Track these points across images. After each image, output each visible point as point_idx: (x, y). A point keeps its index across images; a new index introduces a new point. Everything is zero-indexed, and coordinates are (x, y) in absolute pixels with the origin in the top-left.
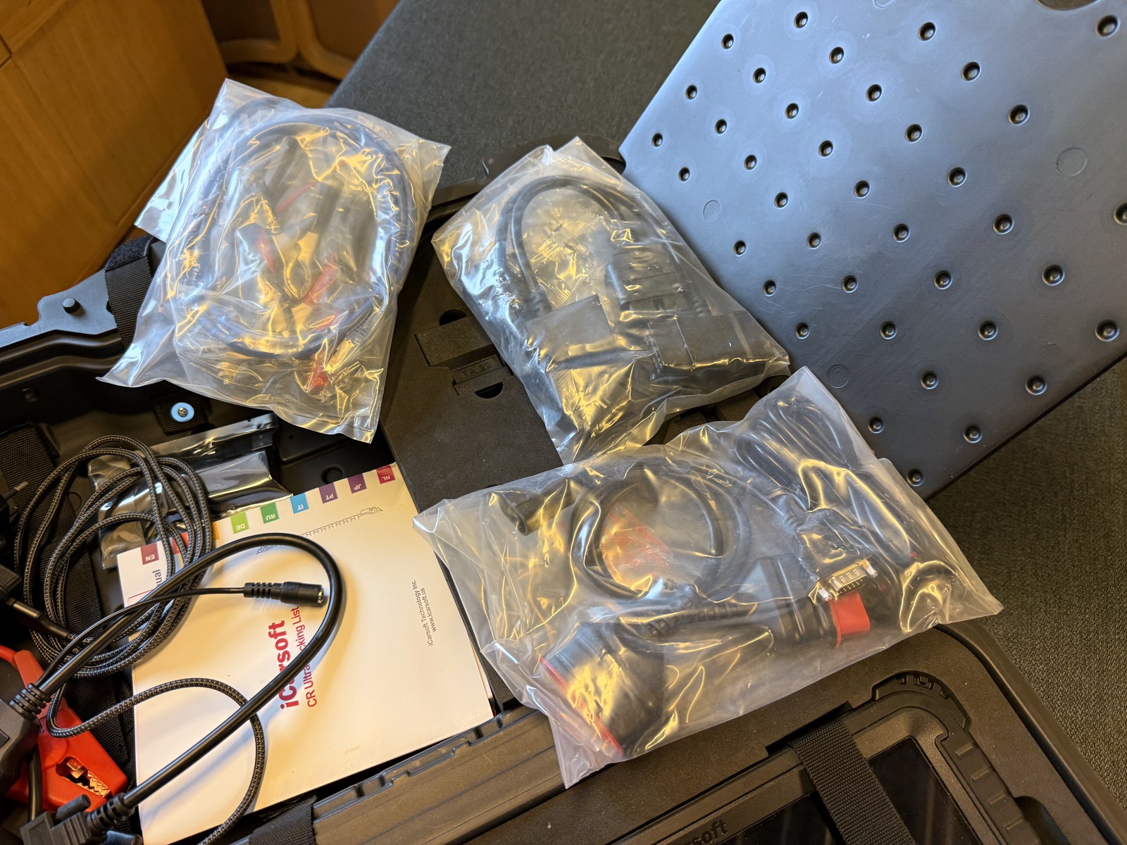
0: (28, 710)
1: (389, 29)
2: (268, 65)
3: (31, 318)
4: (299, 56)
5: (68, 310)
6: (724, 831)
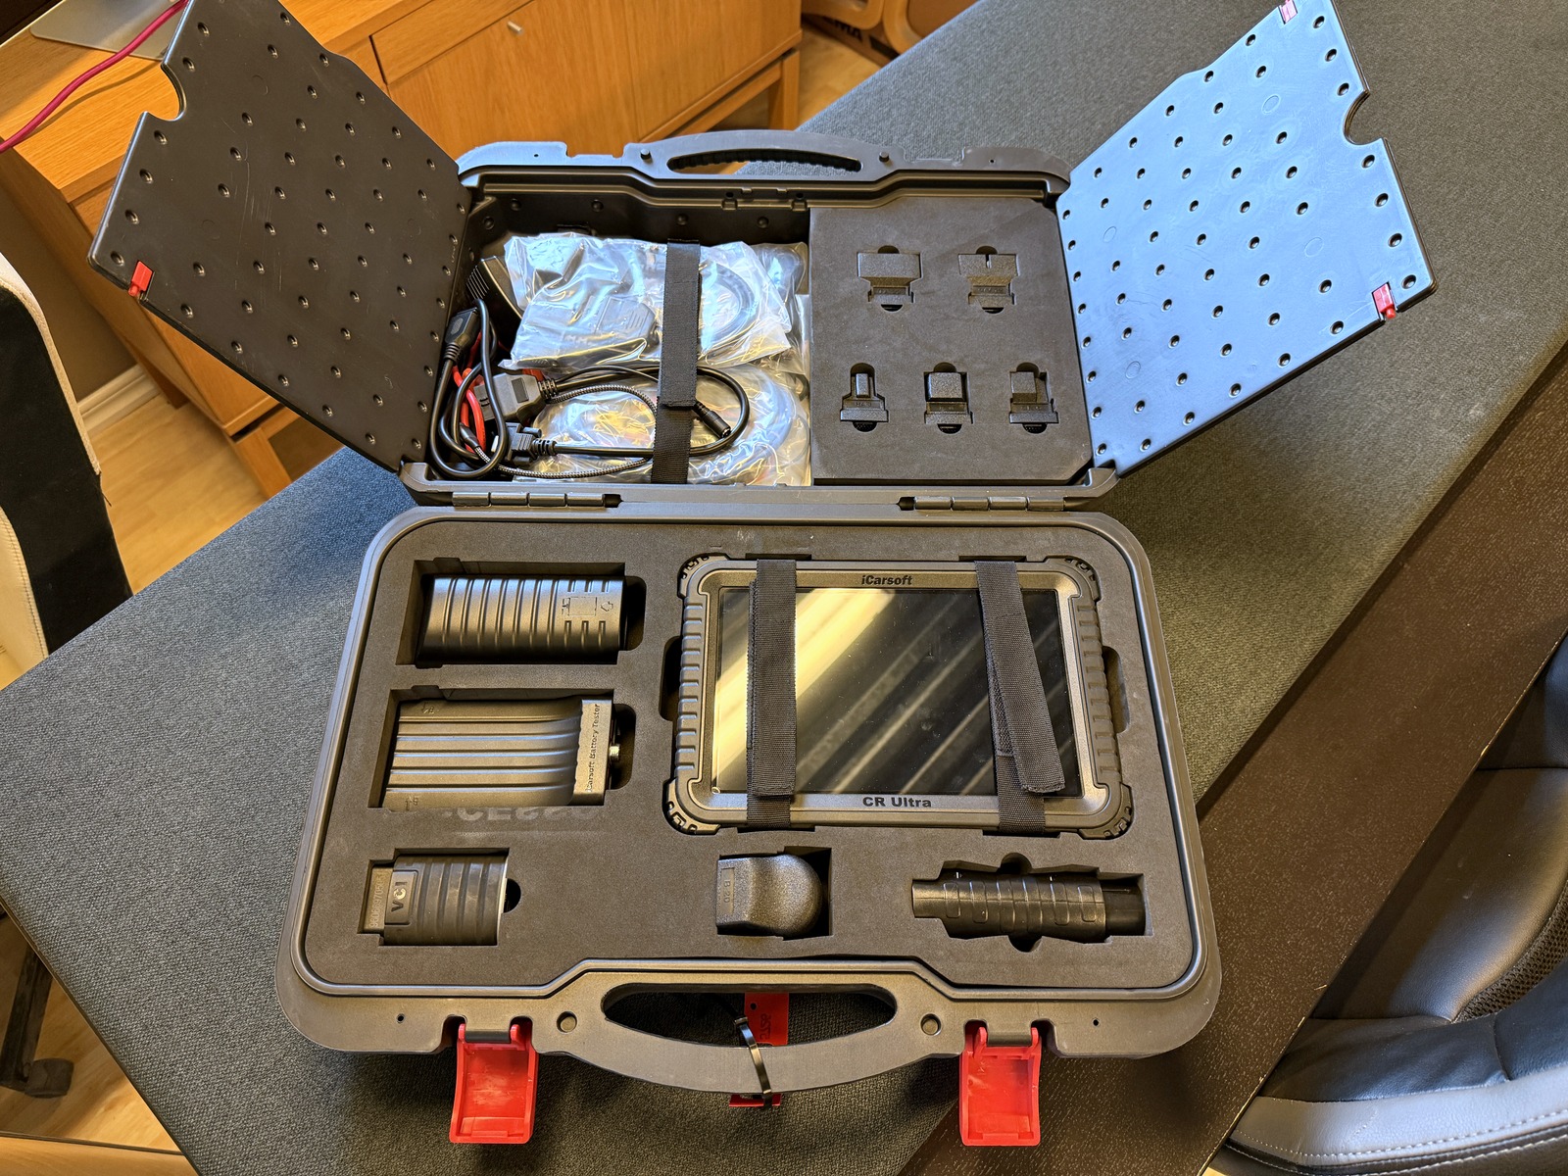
0: (545, 391)
1: (950, 28)
2: (844, 26)
3: (619, 154)
4: (880, 26)
5: (643, 156)
6: (909, 583)
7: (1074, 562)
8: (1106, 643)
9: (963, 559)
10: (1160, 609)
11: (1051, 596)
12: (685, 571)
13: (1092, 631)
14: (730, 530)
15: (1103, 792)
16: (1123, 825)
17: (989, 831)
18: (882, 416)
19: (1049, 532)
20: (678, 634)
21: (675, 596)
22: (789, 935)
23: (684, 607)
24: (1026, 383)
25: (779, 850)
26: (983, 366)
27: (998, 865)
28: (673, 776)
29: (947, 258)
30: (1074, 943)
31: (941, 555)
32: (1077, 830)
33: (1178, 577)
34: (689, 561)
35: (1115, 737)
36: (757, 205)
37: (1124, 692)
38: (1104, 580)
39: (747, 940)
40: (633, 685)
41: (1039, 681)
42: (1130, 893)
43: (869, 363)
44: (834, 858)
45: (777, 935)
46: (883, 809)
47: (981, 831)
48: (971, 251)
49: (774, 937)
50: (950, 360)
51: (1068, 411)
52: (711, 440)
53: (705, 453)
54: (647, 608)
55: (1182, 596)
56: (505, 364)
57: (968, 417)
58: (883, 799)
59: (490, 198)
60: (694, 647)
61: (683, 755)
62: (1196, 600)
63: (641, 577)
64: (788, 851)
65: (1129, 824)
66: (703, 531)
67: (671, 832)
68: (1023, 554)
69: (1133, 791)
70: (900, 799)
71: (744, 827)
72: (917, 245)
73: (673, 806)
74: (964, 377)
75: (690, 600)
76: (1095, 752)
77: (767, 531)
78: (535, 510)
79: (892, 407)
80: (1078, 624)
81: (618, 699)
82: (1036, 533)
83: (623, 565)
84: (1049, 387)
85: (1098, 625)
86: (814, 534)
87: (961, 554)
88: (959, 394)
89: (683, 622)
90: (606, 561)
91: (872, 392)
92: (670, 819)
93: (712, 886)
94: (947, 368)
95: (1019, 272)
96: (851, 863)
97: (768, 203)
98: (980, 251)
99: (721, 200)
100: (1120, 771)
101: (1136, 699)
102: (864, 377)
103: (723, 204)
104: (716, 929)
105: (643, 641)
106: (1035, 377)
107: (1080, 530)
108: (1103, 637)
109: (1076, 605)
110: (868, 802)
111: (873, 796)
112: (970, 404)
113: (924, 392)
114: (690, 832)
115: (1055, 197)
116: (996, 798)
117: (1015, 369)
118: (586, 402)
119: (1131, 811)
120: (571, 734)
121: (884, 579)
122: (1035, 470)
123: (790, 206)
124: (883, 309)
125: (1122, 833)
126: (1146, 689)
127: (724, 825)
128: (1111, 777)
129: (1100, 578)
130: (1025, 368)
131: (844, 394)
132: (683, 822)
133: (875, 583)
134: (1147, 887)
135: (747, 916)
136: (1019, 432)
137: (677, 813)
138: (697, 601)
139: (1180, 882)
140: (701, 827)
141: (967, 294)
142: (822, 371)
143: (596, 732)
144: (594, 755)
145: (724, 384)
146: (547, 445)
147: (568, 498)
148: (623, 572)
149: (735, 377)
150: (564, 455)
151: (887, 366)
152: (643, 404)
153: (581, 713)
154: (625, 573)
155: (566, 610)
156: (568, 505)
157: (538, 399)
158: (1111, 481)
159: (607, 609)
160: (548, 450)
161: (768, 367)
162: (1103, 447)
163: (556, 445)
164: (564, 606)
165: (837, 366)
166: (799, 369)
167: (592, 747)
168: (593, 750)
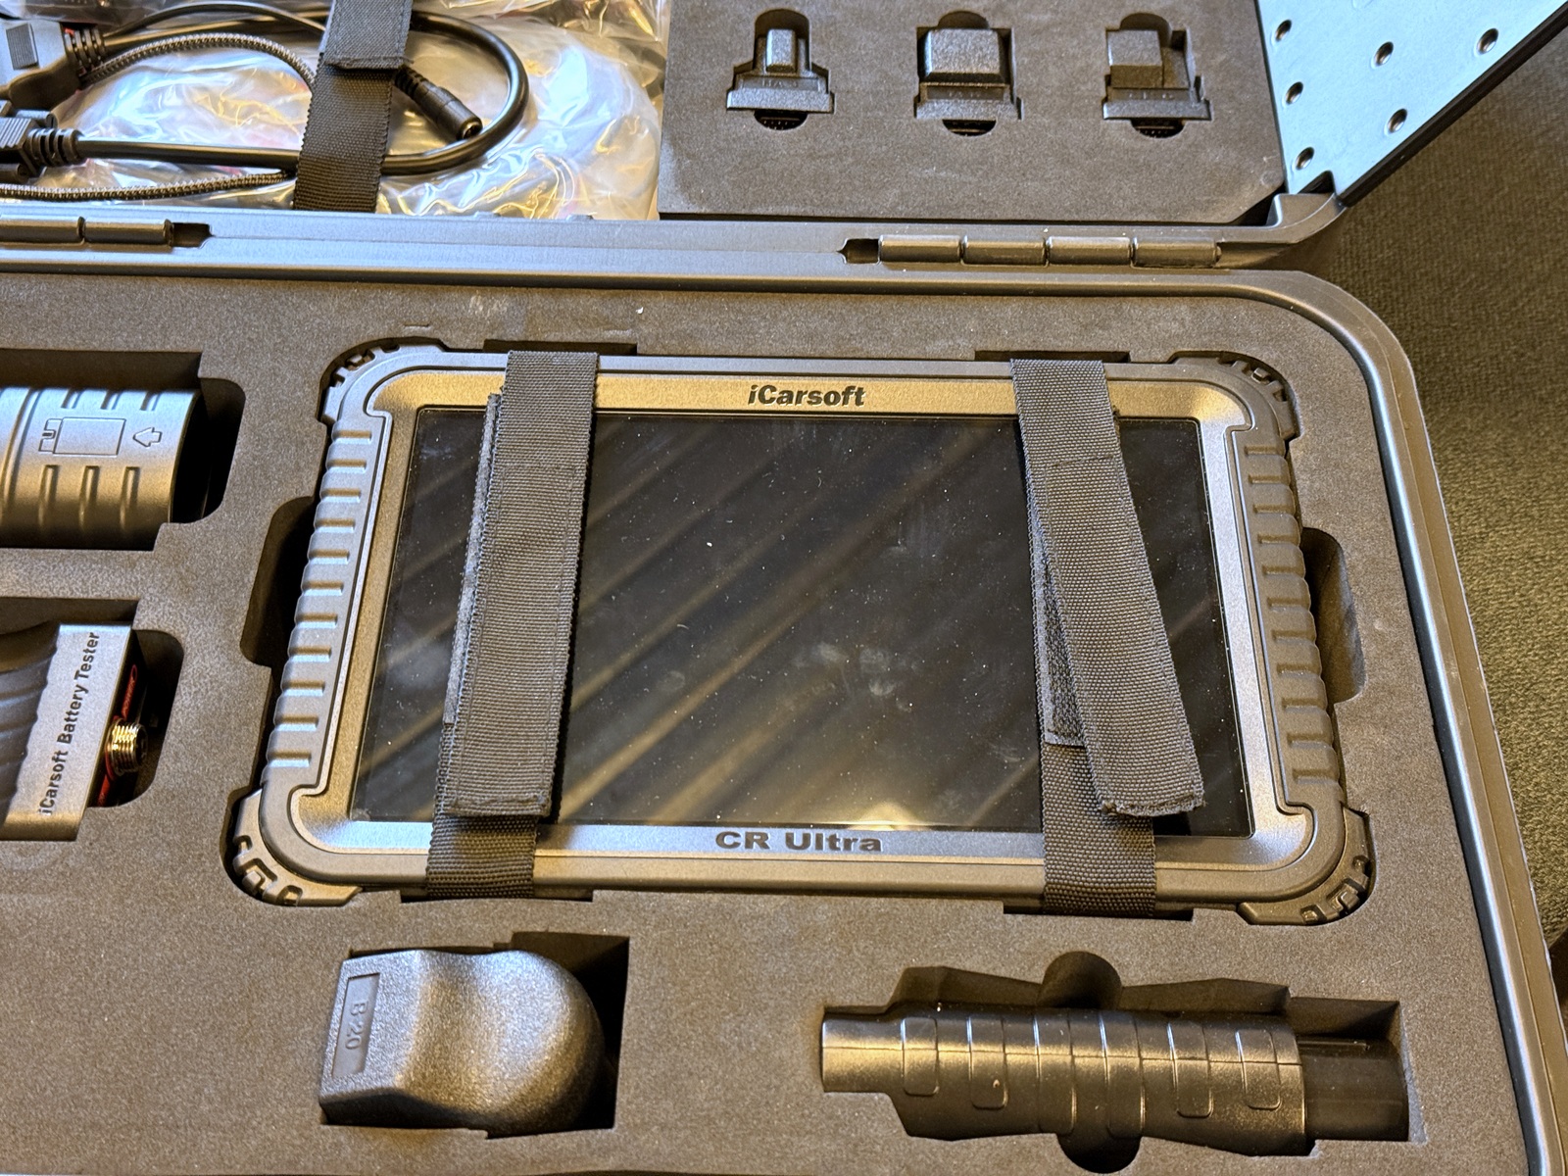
0: (78, 52)
6: (858, 402)
7: (1239, 365)
8: (1311, 520)
9: (982, 356)
10: (1453, 528)
11: (1184, 433)
12: (342, 372)
13: (1278, 495)
14: (454, 294)
15: (1301, 820)
16: (1348, 895)
17: (1018, 903)
18: (822, 102)
19: (1182, 307)
20: (308, 491)
21: (310, 418)
22: (500, 1127)
23: (329, 442)
24: (1144, 49)
25: (499, 939)
26: (1046, 18)
27: (1037, 976)
28: (257, 782)
30: (1222, 1155)
31: (932, 349)
32: (1235, 903)
33: (1494, 466)
34: (351, 353)
35: (1330, 710)
37: (1353, 623)
38: (1307, 397)
39: (393, 1136)
40: (187, 592)
41: (1149, 590)
42: (1368, 1053)
43: (797, 9)
44: (633, 961)
45: (472, 1127)
46: (764, 854)
47: (1000, 906)
49: (464, 1131)
50: (974, 7)
51: (1232, 98)
52: (435, 147)
53: (421, 170)
54: (241, 439)
55: (1503, 503)
57: (1012, 108)
58: (765, 836)
60: (344, 517)
61: (286, 734)
62: (1535, 512)
63: (235, 379)
64: (522, 942)
65: (1363, 895)
66: (392, 296)
67: (235, 898)
68: (1121, 349)
69: (1372, 823)
70: (806, 838)
71: (414, 890)
73: (249, 843)
74: (1005, 40)
75: (342, 425)
76: (1284, 739)
77: (537, 299)
79: (842, 86)
80: (1247, 481)
81: (144, 620)
82: (1151, 308)
83: (196, 358)
84: (1191, 56)
85: (1293, 486)
86: (642, 306)
87: (981, 346)
88: (992, 66)
89: (323, 470)
90: (158, 348)
91: (802, 63)
92: (238, 876)
93: (322, 1017)
94: (972, 21)
96: (674, 967)
100: (1341, 780)
101: (1381, 634)
102: (787, 36)
104: (318, 1112)
105: (224, 504)
106: (1163, 42)
107: (1252, 303)
108: (1304, 510)
109: (1242, 445)
110: (728, 840)
111: (742, 831)
112: (1015, 87)
113: (915, 62)
114: (281, 901)
116: (1041, 837)
117: (1117, 24)
118: (162, 72)
119: (1369, 869)
120: (24, 698)
121: (800, 394)
122: (1157, 204)
125: (1345, 912)
126: (1406, 613)
127: (369, 884)
128: (1323, 794)
129: (1298, 401)
130: (1135, 22)
131: (739, 61)
132: (268, 881)
133: (780, 401)
134: (1409, 1032)
135: (399, 1077)
136: (1124, 135)
137: (257, 862)
138: (362, 429)
139: (1492, 1021)
140: (311, 891)
142: (695, 18)
143: (83, 689)
144: (70, 736)
145: (478, 50)
146: (61, 137)
147: (87, 225)
148: (196, 372)
149: (503, 33)
150: (99, 162)
151: (838, 14)
152: (293, 75)
153: (54, 650)
154: (200, 374)
155: (49, 442)
156: (86, 241)
157: (58, 65)
158: (1323, 214)
159: (147, 443)
160: (64, 148)
161: (581, 28)
162: (1307, 154)
163: (81, 139)
164: (45, 435)
165: (723, 12)
166: (648, 30)
167: (68, 720)
168: (70, 726)
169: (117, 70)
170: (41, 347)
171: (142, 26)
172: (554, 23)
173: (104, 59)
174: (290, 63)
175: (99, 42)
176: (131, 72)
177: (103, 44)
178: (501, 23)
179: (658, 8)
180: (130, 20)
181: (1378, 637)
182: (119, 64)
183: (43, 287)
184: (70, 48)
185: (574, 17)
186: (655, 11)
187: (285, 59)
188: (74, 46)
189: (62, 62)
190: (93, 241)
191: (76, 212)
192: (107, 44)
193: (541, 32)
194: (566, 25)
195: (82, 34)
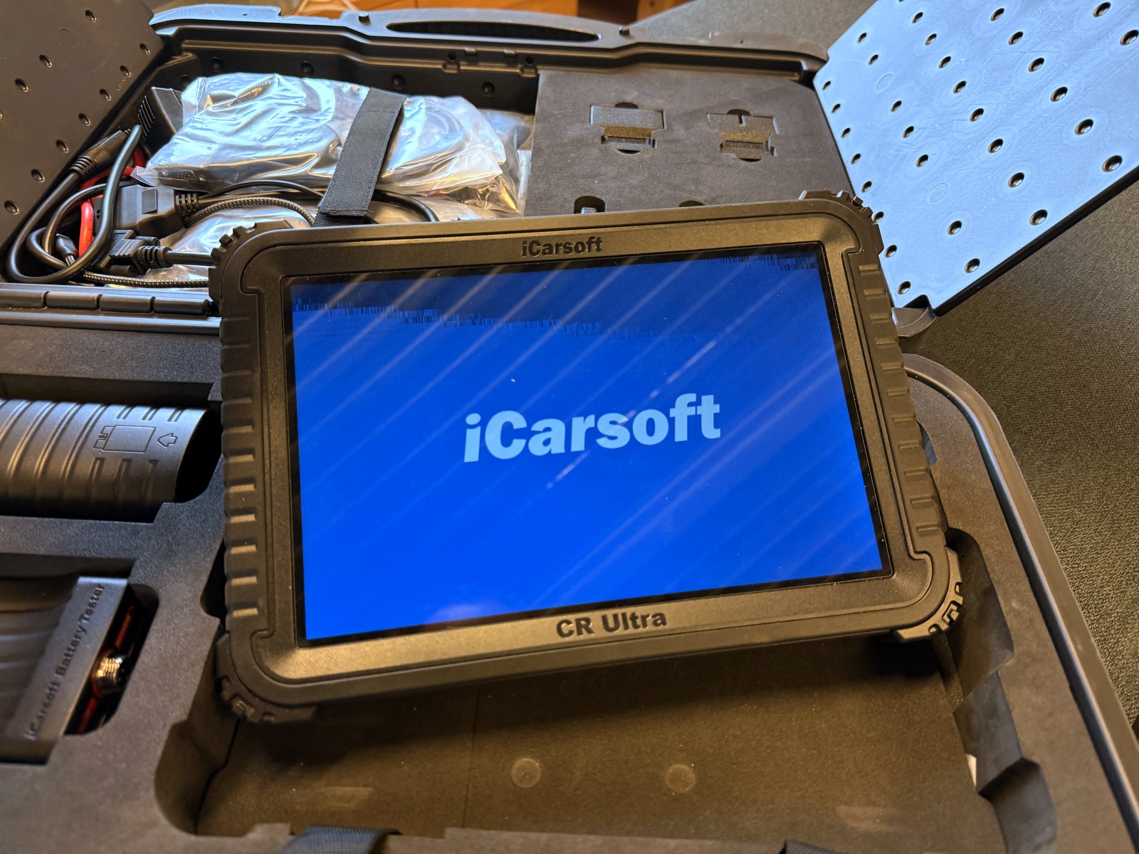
0: (182, 206)
3: (335, 17)
5: (360, 19)
8: (953, 523)
29: (693, 116)
36: (482, 67)
38: (936, 436)
43: (598, 197)
48: (724, 113)
50: (698, 198)
56: (139, 172)
59: (190, 55)
72: (660, 103)
78: (106, 315)
81: (138, 575)
83: (208, 387)
90: (186, 380)
95: (776, 129)
97: (494, 67)
98: (731, 112)
99: (442, 62)
103: (444, 66)
108: (948, 515)
115: (811, 74)
123: (518, 71)
124: (619, 152)
129: (930, 438)
141: (719, 145)
142: (540, 199)
143: (84, 630)
144: (64, 669)
145: (415, 213)
146: (157, 250)
147: (156, 302)
148: (207, 397)
149: (433, 206)
150: (180, 266)
151: (622, 200)
152: (304, 221)
153: (69, 598)
154: (209, 398)
155: (102, 442)
156: (155, 312)
157: (169, 212)
158: (921, 322)
159: (166, 444)
160: (158, 258)
161: (475, 205)
162: (906, 285)
163: (169, 252)
164: (100, 437)
165: (556, 196)
166: (512, 205)
167: (66, 655)
168: (67, 660)
169: (204, 217)
170: (111, 378)
171: (222, 194)
172: (460, 201)
173: (197, 210)
174: (303, 214)
175: (195, 201)
176: (212, 217)
177: (198, 202)
178: (428, 200)
179: (519, 196)
180: (217, 189)
181: (1017, 614)
182: (205, 213)
183: (121, 340)
184: (178, 203)
185: (472, 198)
186: (517, 197)
187: (300, 212)
188: (180, 202)
189: (172, 211)
190: (159, 312)
191: (150, 294)
192: (200, 202)
193: (452, 206)
194: (466, 202)
195: (186, 197)
